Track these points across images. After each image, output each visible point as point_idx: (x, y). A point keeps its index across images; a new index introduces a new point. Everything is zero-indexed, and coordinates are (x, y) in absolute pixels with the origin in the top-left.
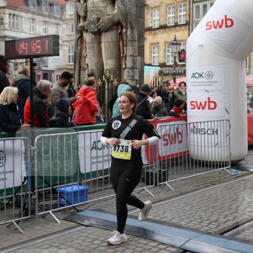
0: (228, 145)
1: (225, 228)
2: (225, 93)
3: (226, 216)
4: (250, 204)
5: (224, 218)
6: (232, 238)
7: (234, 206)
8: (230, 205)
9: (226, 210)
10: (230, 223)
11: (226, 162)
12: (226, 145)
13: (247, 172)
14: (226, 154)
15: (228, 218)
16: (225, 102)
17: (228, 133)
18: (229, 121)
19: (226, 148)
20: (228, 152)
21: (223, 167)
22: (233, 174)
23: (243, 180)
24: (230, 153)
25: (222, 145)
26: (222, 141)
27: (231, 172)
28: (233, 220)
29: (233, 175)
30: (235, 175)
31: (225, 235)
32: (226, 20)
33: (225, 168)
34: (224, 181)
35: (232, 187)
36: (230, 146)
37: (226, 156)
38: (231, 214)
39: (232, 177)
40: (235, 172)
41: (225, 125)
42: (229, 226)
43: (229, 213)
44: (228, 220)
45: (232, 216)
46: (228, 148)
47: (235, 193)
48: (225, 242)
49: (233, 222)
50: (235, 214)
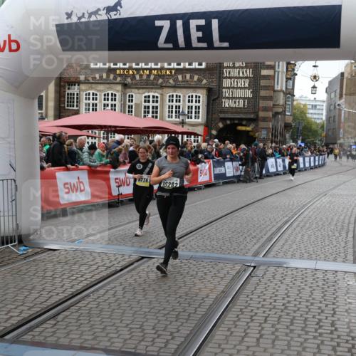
0: (14, 214)
1: (6, 327)
2: (9, 143)
3: (9, 312)
4: (42, 293)
5: (6, 314)
6: (16, 341)
7: (21, 297)
8: (15, 296)
9: (9, 302)
10: (14, 321)
11: (11, 237)
12: (10, 214)
13: (39, 250)
14: (11, 226)
15: (11, 314)
16: (10, 155)
17: (14, 198)
18: (15, 181)
19: (10, 218)
20: (15, 223)
21: (7, 244)
22: (20, 253)
23: (34, 261)
24: (17, 225)
25: (6, 214)
26: (6, 209)
27: (18, 250)
28: (18, 316)
29: (20, 255)
30: (23, 254)
31: (7, 337)
32: (10, 41)
33: (9, 245)
34: (8, 264)
35: (19, 271)
36: (16, 215)
37: (11, 229)
38: (15, 308)
39: (20, 257)
40: (24, 250)
41: (9, 187)
42: (13, 324)
43: (14, 306)
44: (12, 317)
45: (17, 311)
46: (14, 217)
47: (23, 279)
48: (6, 348)
49: (19, 319)
50: (22, 308)
